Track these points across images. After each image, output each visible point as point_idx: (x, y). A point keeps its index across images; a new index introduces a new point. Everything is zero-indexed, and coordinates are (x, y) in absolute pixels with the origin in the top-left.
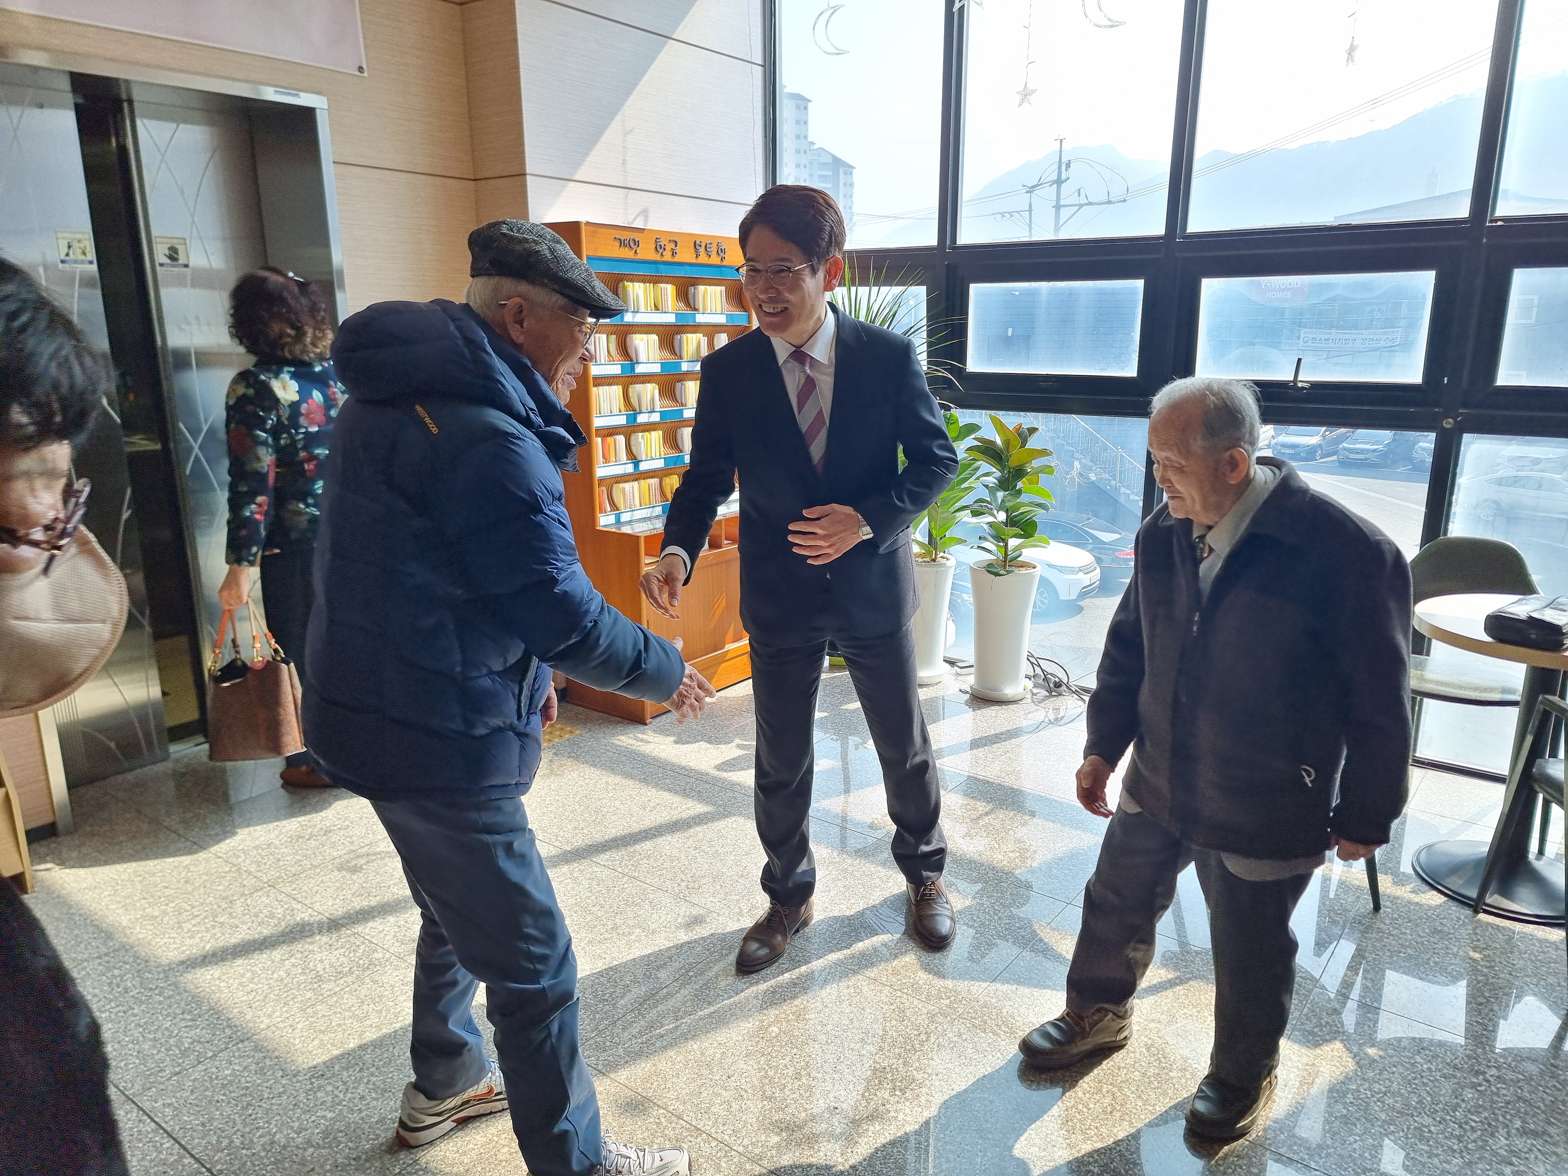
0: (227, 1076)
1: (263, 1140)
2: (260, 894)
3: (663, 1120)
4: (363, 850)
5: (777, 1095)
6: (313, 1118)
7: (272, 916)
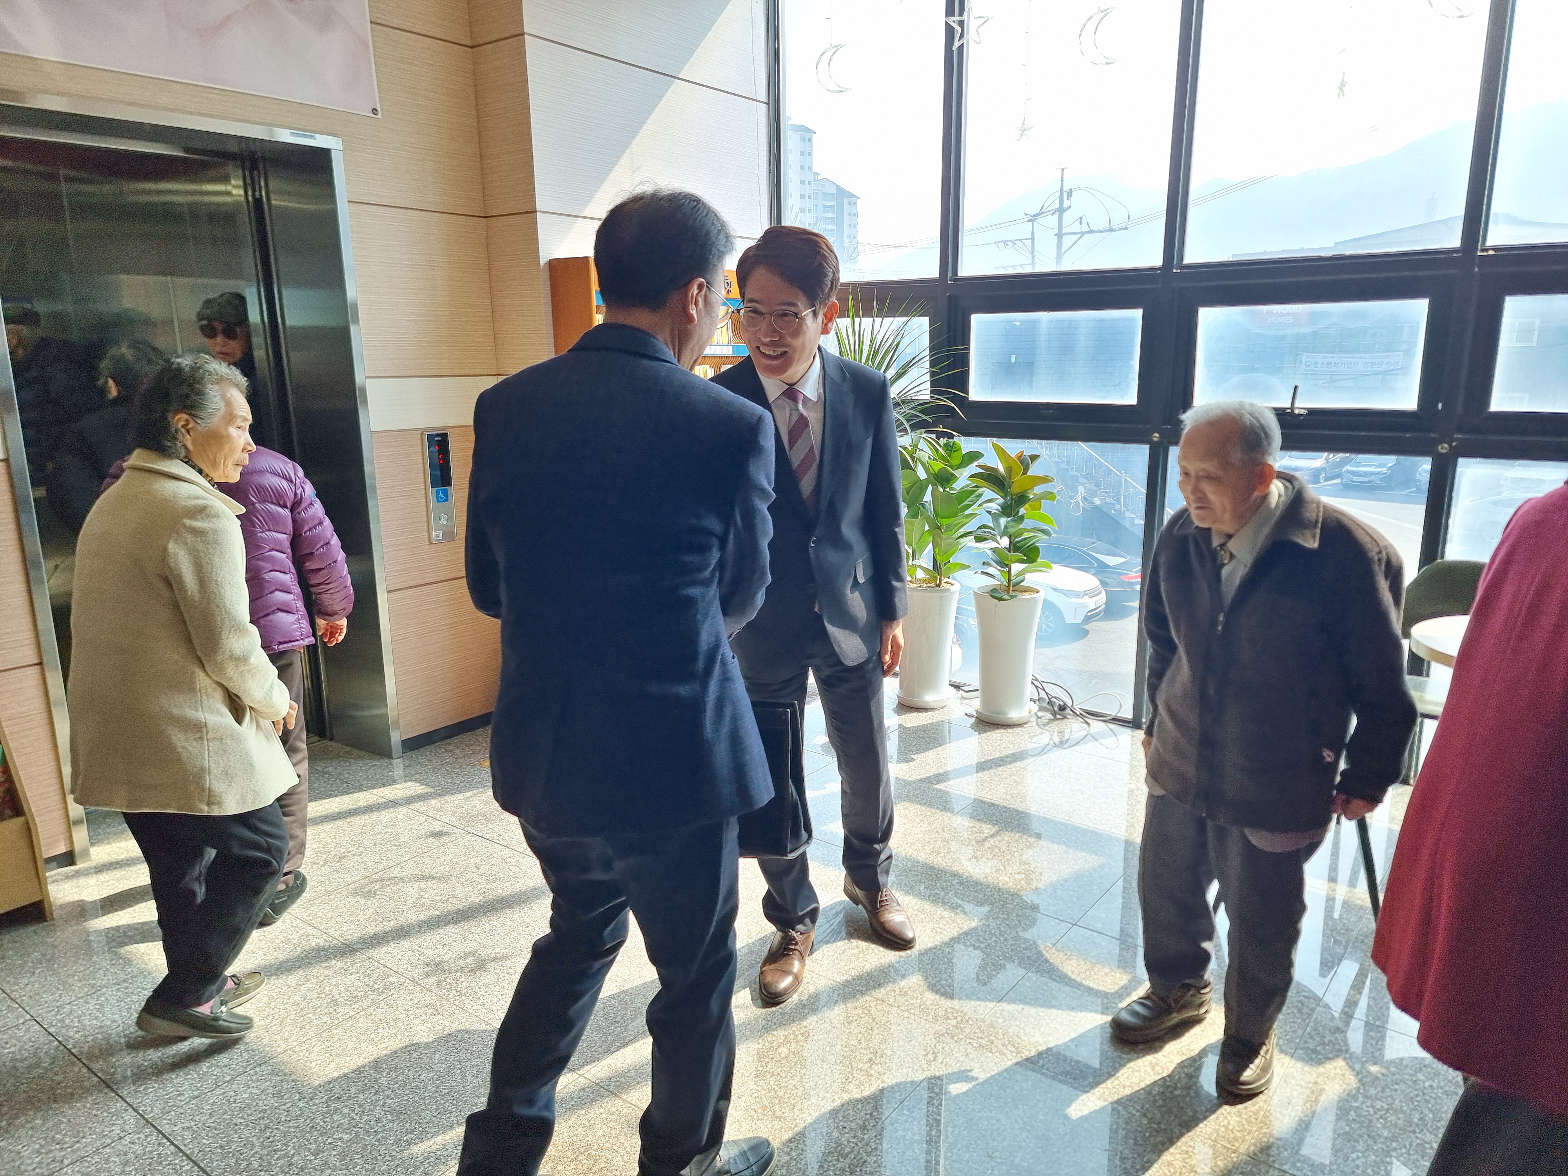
0: (244, 1100)
1: (280, 1163)
4: (377, 876)
6: (330, 1140)
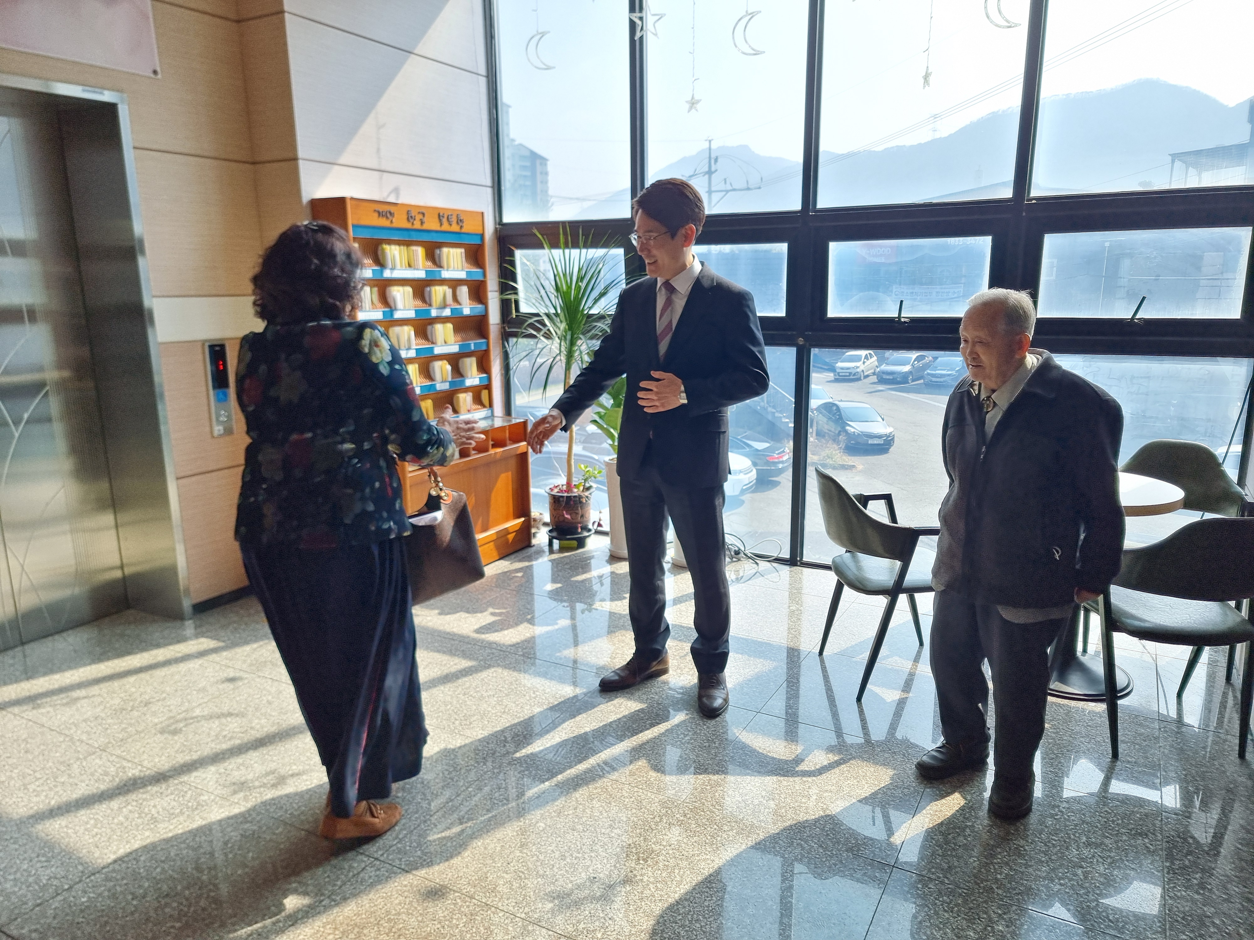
2: (93, 757)
3: (459, 901)
4: (182, 716)
5: (547, 873)
7: (106, 774)
